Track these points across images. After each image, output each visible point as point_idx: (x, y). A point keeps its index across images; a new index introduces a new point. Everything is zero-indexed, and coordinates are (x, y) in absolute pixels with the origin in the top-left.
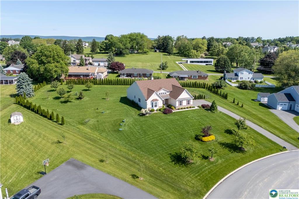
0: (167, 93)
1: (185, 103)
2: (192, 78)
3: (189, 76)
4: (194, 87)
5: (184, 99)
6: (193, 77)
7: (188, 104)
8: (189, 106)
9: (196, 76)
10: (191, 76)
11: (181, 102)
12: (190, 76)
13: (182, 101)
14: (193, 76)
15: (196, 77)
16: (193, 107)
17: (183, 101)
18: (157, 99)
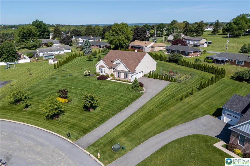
7: (126, 77)
9: (242, 61)
10: (235, 61)
14: (238, 61)
16: (130, 82)
17: (121, 73)
18: (103, 66)
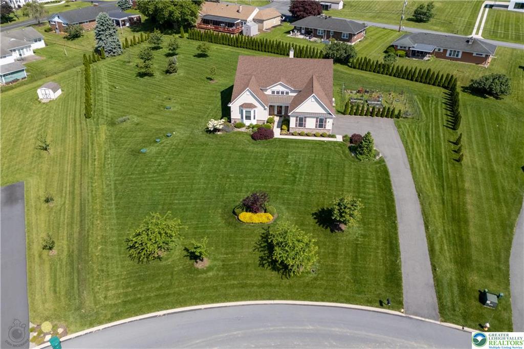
0: (290, 94)
1: (311, 124)
2: (447, 55)
3: (439, 50)
4: (421, 82)
5: (311, 115)
6: (450, 55)
7: (321, 126)
8: (321, 131)
9: (458, 52)
10: (445, 51)
11: (301, 120)
12: (442, 51)
13: (305, 117)
14: (451, 51)
15: (457, 55)
16: (330, 136)
17: (307, 119)
18: (252, 104)
